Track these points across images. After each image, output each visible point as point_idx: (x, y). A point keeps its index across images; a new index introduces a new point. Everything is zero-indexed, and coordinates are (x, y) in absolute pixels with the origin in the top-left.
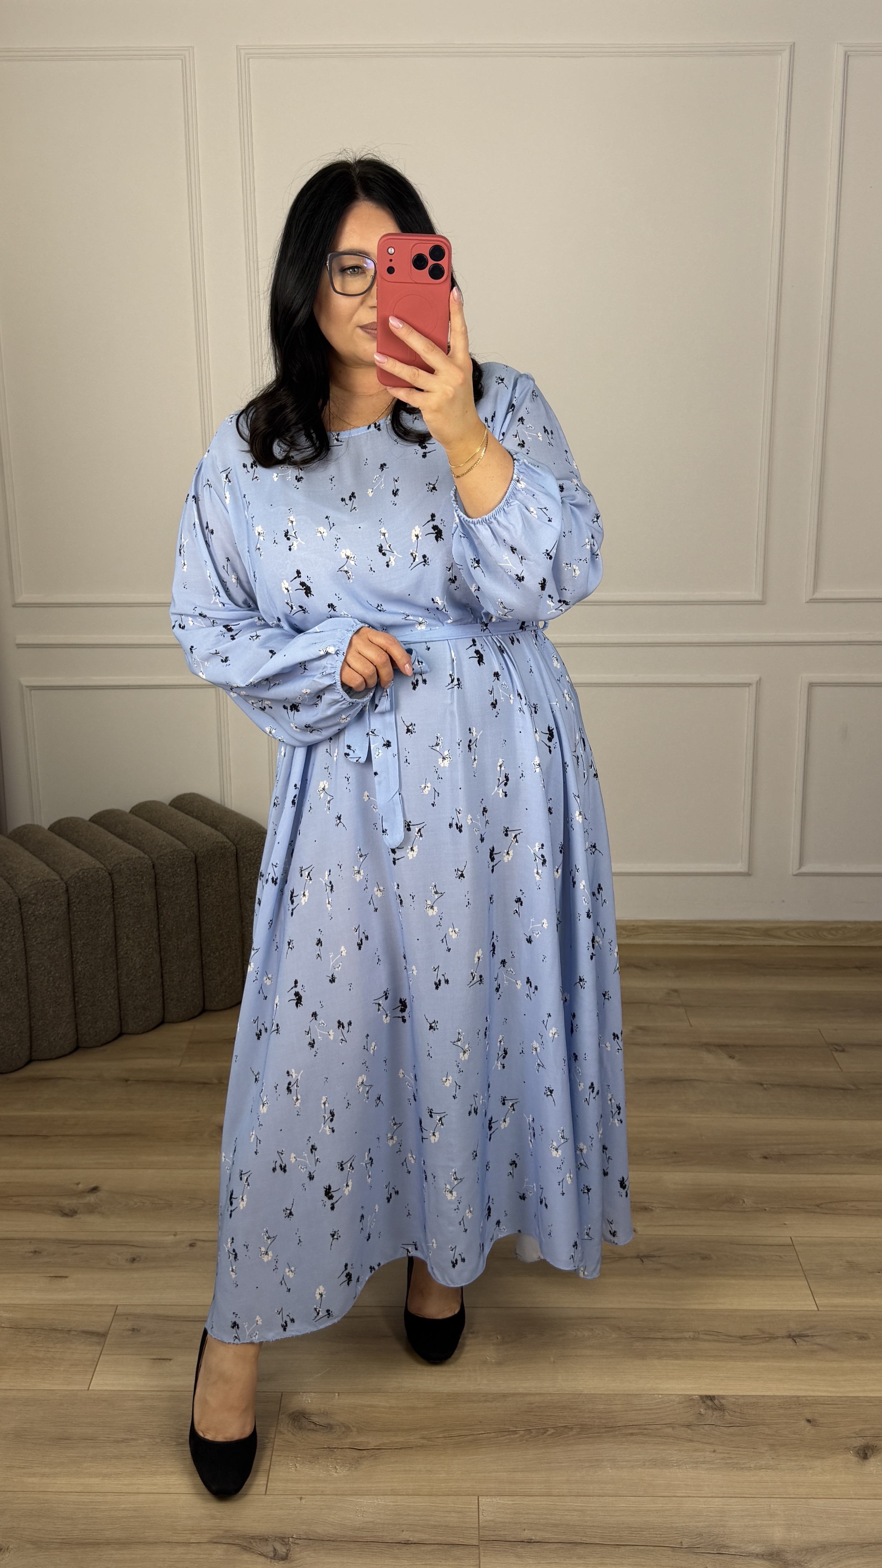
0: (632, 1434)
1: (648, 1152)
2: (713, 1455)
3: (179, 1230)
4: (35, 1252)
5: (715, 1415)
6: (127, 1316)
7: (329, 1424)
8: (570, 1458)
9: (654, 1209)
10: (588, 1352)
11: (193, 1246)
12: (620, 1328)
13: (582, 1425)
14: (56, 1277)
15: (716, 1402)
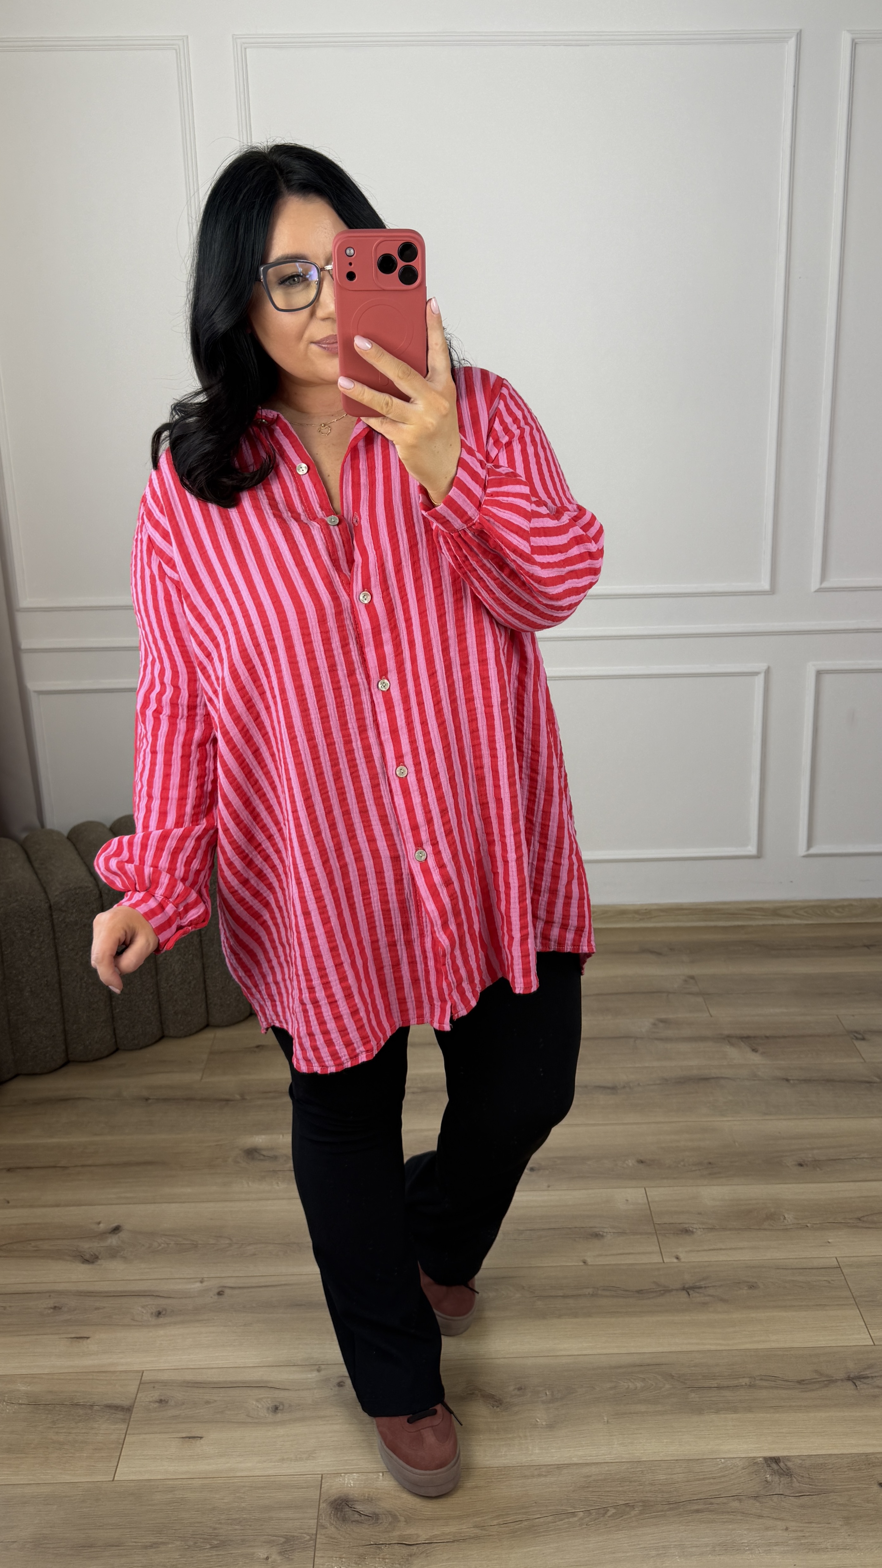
0: (697, 1511)
1: (682, 1163)
2: (785, 1534)
3: (205, 1276)
4: (55, 1308)
5: (782, 1482)
6: (154, 1384)
7: (375, 1514)
8: (634, 1545)
9: (695, 1230)
10: (642, 1408)
11: (221, 1295)
12: (672, 1377)
13: (643, 1502)
14: (77, 1338)
15: (782, 1464)
